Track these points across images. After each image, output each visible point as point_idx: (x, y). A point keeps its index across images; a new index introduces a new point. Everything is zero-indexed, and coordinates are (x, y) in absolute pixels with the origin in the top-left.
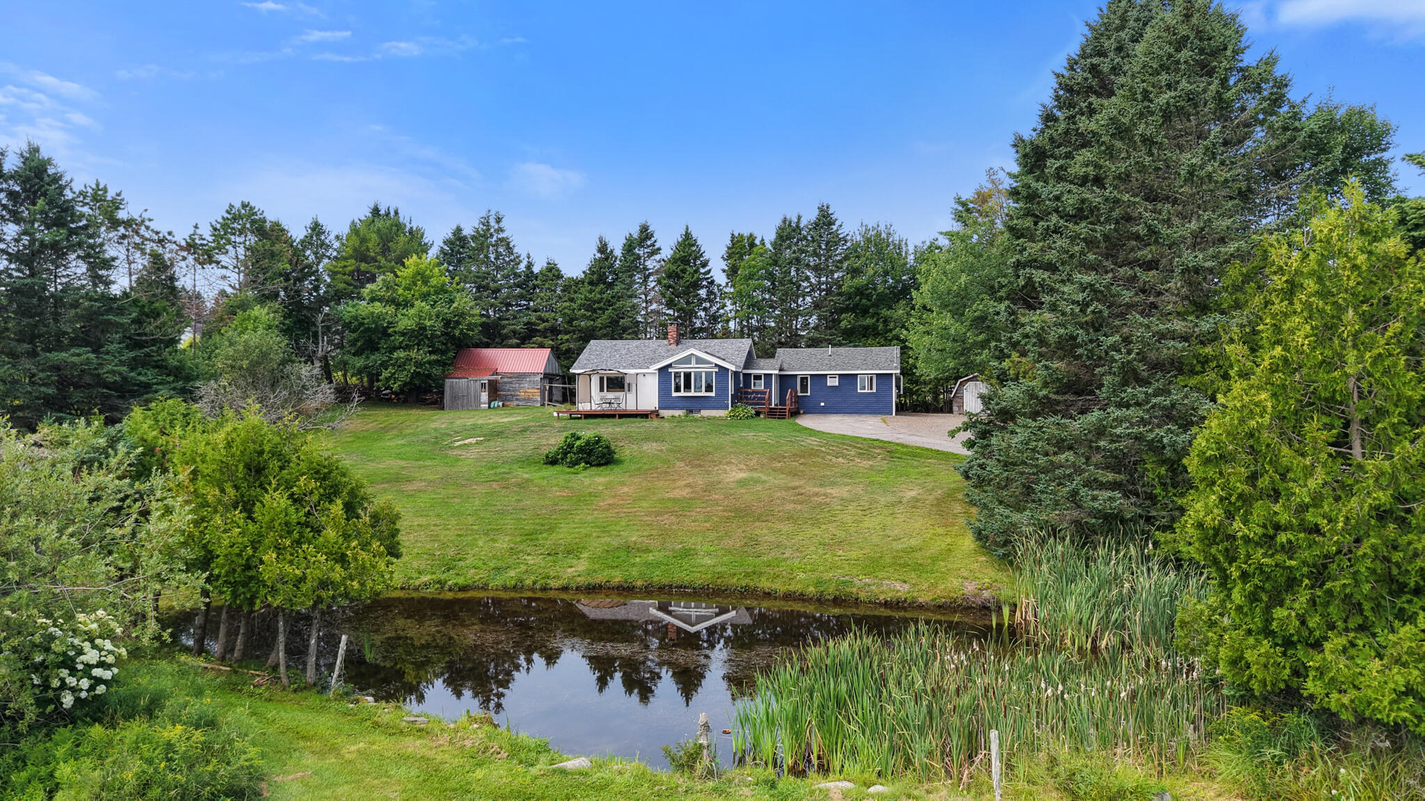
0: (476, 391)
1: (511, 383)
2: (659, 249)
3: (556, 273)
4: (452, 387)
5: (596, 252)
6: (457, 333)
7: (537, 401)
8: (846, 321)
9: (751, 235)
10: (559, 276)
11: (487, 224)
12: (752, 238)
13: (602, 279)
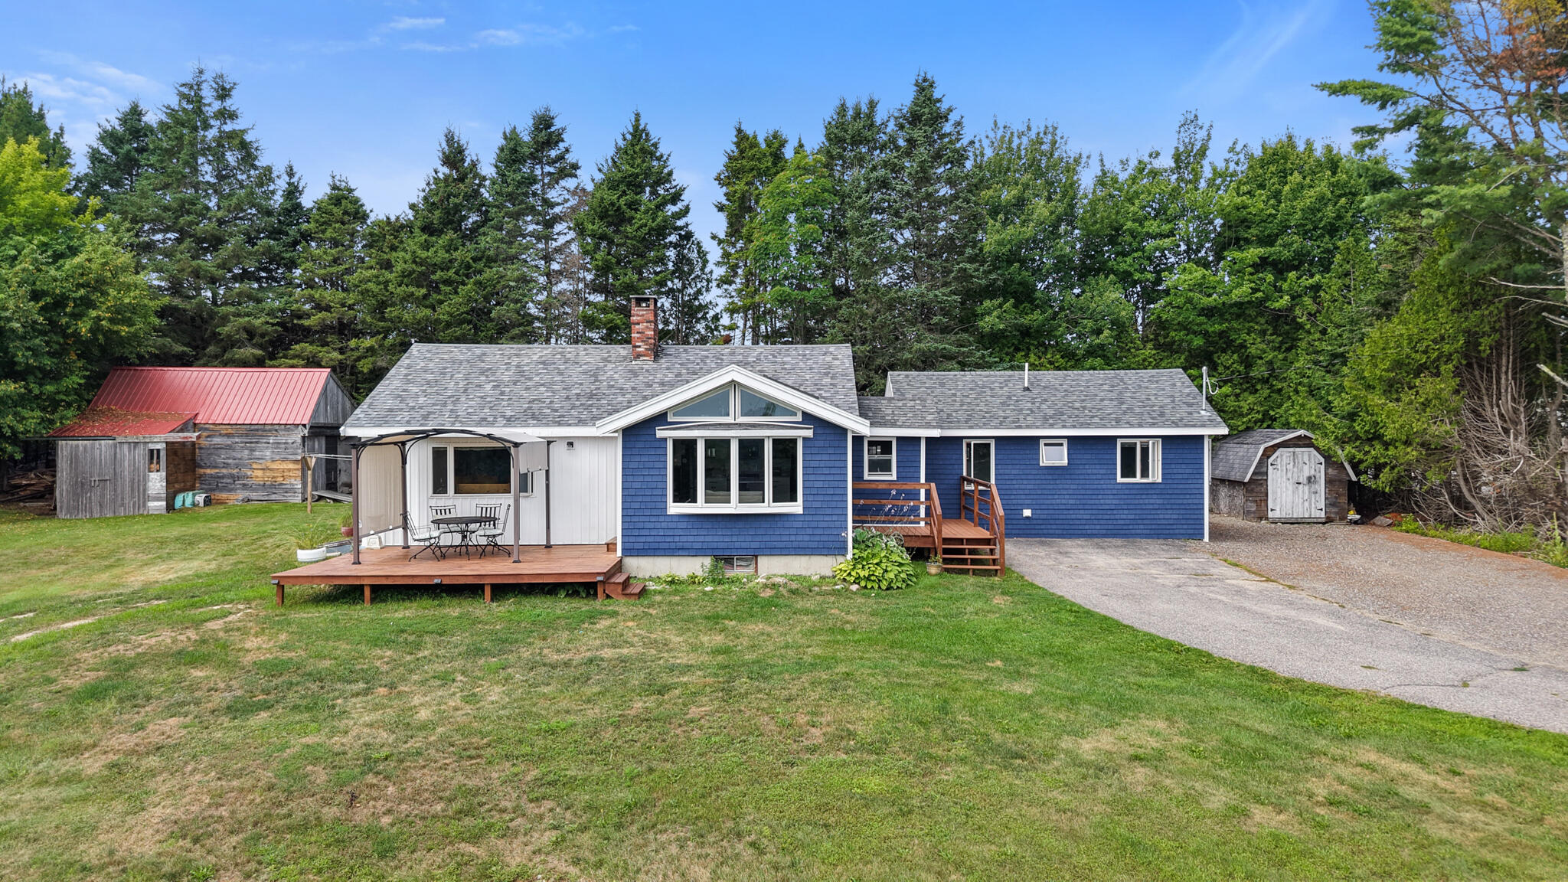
0: (135, 470)
1: (228, 447)
2: (575, 167)
3: (351, 208)
4: (74, 460)
5: (438, 164)
6: (84, 328)
7: (293, 490)
8: (994, 316)
9: (775, 136)
10: (360, 216)
11: (198, 101)
12: (777, 142)
13: (452, 219)
